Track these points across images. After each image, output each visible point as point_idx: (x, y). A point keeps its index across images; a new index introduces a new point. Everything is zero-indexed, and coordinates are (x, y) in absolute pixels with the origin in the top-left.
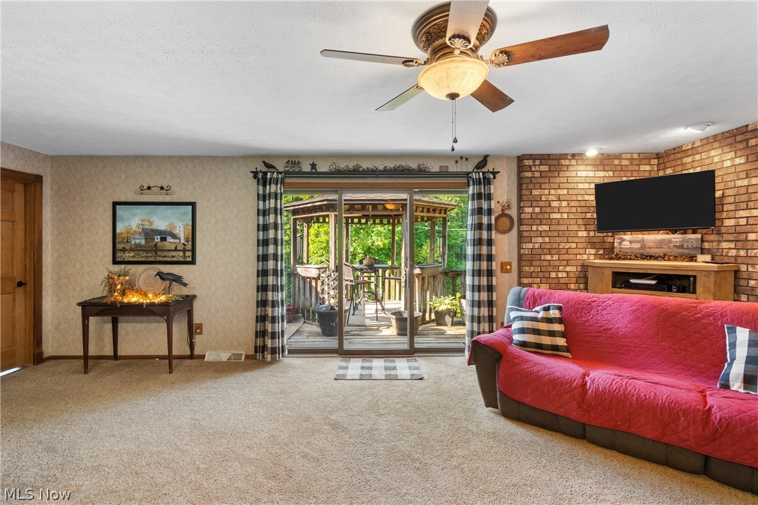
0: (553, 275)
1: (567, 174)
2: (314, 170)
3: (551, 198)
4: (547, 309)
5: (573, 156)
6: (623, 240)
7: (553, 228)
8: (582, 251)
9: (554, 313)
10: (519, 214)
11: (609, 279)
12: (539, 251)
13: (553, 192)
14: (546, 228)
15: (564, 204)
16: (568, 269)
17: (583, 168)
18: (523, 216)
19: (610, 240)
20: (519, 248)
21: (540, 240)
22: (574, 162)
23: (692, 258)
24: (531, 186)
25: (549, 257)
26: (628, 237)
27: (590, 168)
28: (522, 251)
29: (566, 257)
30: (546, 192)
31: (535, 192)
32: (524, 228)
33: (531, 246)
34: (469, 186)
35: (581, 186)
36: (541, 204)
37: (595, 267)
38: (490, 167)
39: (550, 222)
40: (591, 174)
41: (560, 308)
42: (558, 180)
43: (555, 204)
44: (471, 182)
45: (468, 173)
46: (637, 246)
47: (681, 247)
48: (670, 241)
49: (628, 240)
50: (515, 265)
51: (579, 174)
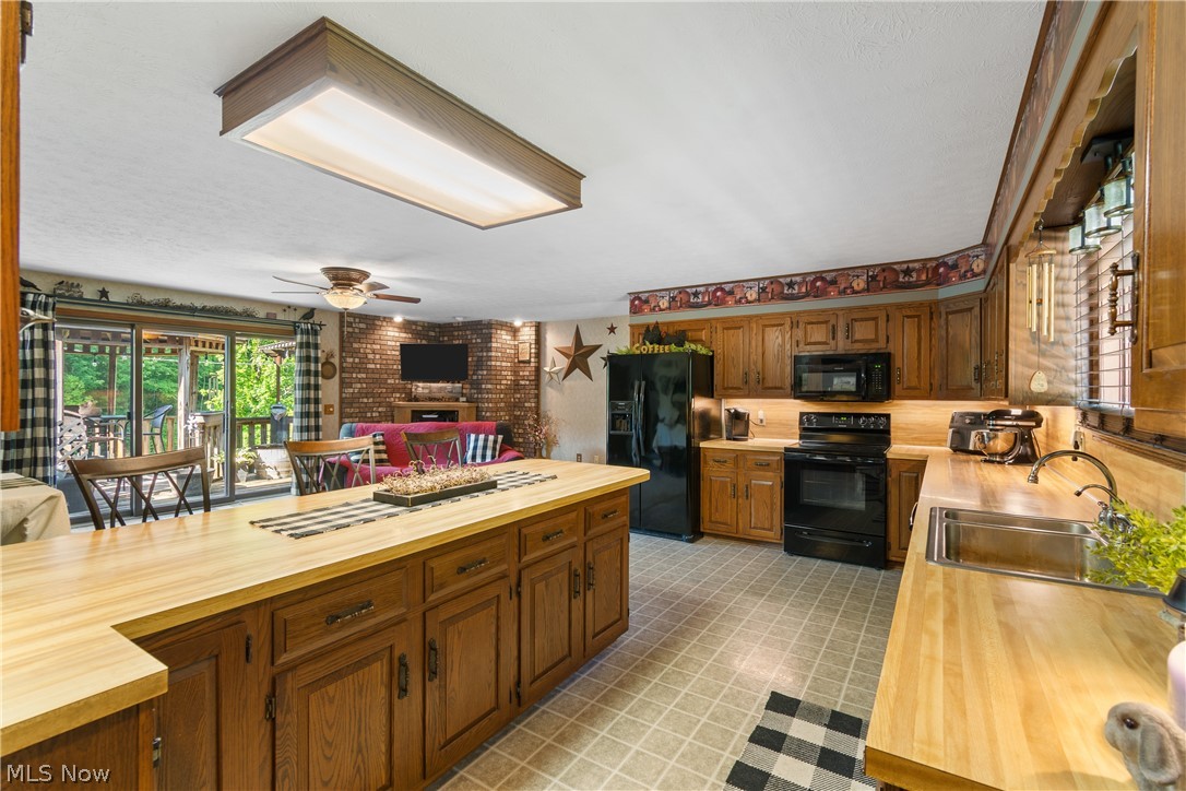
0: (369, 415)
1: (380, 332)
2: (104, 299)
3: (368, 351)
4: (375, 436)
5: (385, 318)
6: (418, 387)
7: (369, 376)
8: (390, 395)
9: (379, 438)
10: (341, 363)
11: (409, 415)
12: (358, 395)
13: (369, 346)
14: (364, 376)
15: (378, 356)
16: (380, 409)
17: (390, 329)
18: (344, 365)
19: (409, 386)
20: (341, 393)
21: (359, 386)
22: (385, 324)
23: (457, 400)
24: (352, 340)
25: (365, 400)
26: (421, 384)
27: (396, 329)
28: (344, 395)
29: (378, 400)
30: (364, 346)
31: (355, 345)
32: (344, 375)
33: (351, 390)
34: (296, 334)
35: (389, 343)
36: (360, 355)
37: (399, 407)
38: (316, 319)
39: (366, 370)
40: (397, 334)
41: (383, 435)
42: (373, 337)
43: (371, 356)
44: (299, 331)
45: (295, 323)
46: (427, 391)
47: (451, 392)
48: (445, 388)
49: (421, 388)
50: (337, 407)
51: (389, 333)
